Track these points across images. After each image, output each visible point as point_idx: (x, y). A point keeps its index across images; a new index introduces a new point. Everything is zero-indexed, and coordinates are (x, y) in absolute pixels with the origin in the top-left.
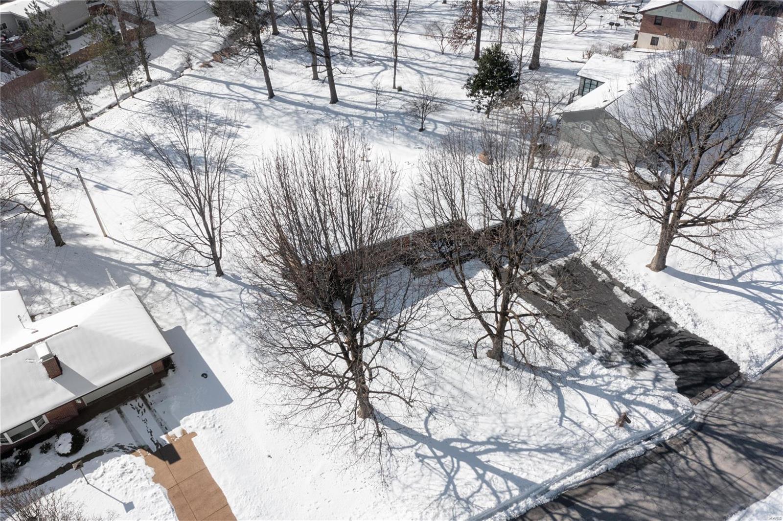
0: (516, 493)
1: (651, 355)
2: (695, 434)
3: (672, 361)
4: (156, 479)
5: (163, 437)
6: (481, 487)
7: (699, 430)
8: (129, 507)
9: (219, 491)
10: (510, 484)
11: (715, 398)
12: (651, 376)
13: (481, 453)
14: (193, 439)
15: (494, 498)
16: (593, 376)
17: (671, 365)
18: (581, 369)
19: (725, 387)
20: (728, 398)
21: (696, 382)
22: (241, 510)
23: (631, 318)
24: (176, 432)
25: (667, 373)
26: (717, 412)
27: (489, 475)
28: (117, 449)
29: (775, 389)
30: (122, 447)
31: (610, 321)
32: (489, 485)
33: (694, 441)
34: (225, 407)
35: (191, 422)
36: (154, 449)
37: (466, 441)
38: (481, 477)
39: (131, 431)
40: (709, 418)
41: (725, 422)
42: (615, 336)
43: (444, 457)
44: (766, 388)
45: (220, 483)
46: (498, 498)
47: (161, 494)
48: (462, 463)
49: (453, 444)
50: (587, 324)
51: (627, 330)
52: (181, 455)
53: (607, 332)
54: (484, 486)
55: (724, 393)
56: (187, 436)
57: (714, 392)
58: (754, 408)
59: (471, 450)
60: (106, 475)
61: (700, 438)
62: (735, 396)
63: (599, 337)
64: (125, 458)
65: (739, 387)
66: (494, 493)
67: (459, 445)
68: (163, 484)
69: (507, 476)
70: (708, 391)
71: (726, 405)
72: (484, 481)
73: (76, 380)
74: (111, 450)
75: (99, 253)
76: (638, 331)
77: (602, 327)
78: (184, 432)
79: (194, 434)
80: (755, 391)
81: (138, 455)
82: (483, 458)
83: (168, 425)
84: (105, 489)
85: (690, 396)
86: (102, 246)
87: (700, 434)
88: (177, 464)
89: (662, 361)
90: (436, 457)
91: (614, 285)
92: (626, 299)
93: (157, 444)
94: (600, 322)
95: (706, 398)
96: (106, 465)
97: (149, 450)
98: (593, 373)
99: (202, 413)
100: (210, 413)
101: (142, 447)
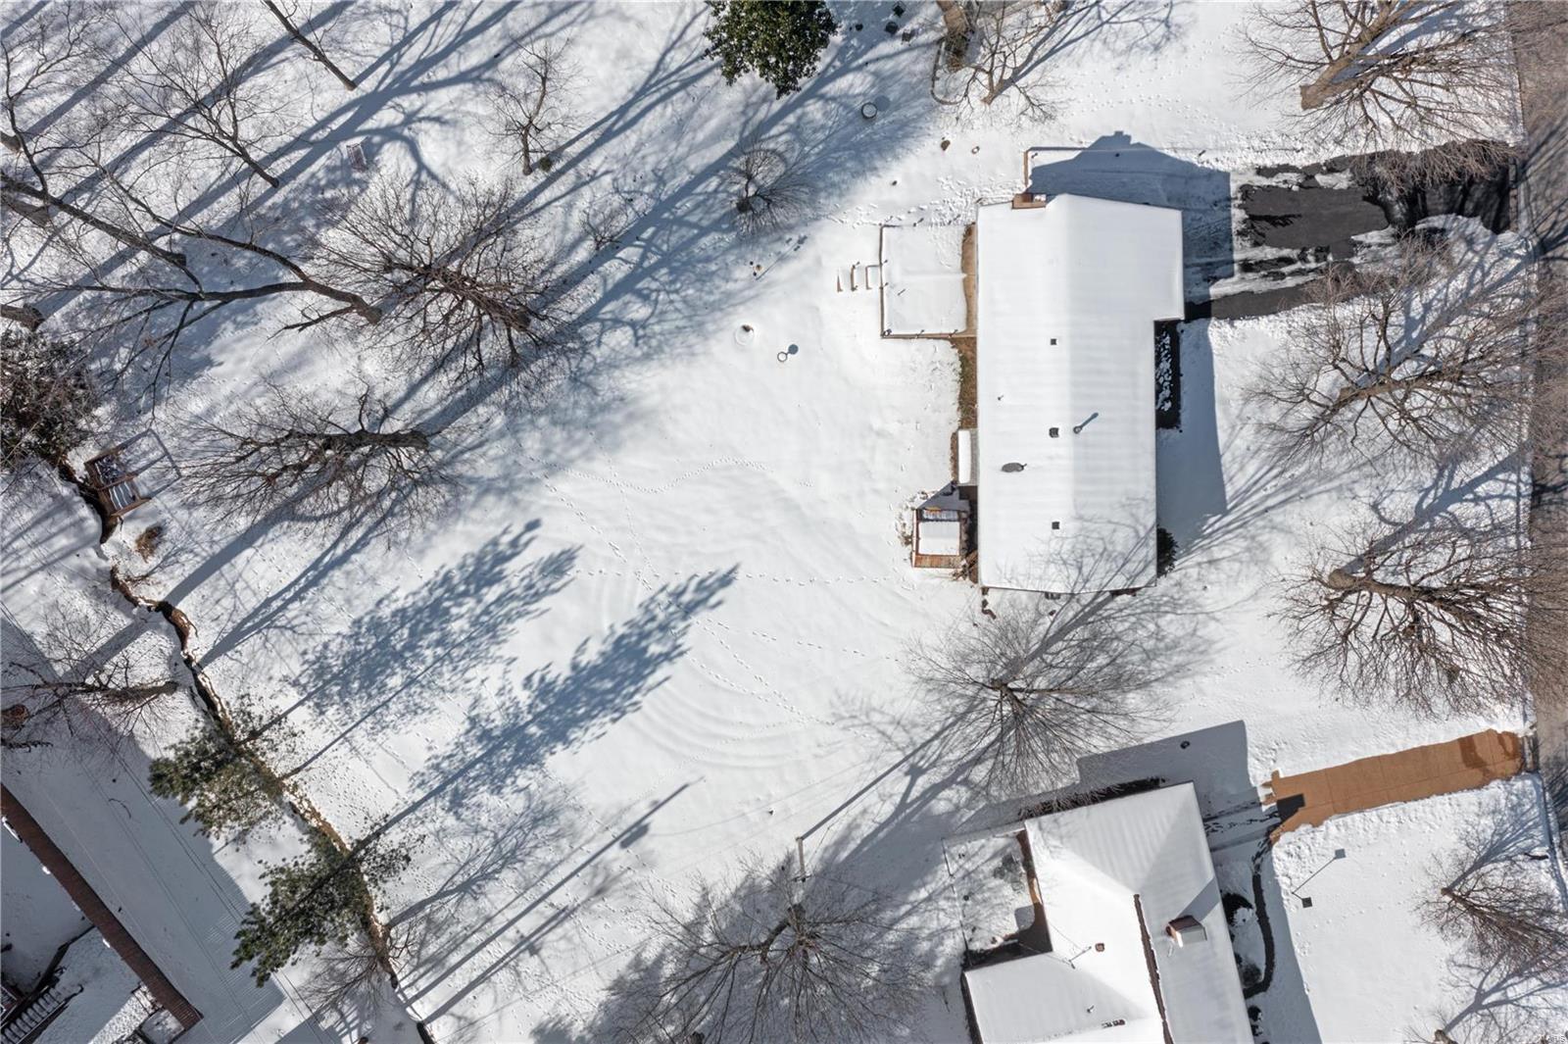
0: (1514, 477)
1: (1437, 221)
2: (1547, 260)
3: (1457, 206)
4: (1316, 824)
5: (1264, 808)
6: (1488, 506)
7: (1545, 251)
8: (1340, 854)
9: (1359, 763)
10: (1501, 476)
11: (1522, 204)
12: (1463, 246)
13: (1448, 484)
14: (1282, 776)
15: (1507, 501)
16: (1427, 307)
17: (1461, 211)
18: (1412, 314)
19: (1518, 180)
20: (1528, 188)
21: (1496, 206)
22: (1393, 745)
23: (1372, 199)
24: (1262, 793)
25: (1468, 225)
26: (1538, 215)
27: (1481, 490)
28: (1258, 861)
29: (1548, 132)
30: (1259, 855)
31: (1366, 230)
32: (1491, 497)
33: (1554, 266)
34: (1248, 731)
35: (1258, 773)
36: (1279, 820)
37: (1428, 491)
38: (1477, 500)
39: (1240, 842)
40: (1539, 230)
41: (1552, 218)
42: (1389, 241)
43: (1432, 522)
44: (1542, 139)
45: (1353, 758)
46: (1508, 497)
47: (1340, 821)
48: (1451, 508)
49: (1424, 506)
50: (1356, 260)
51: (1390, 220)
52: (1298, 793)
53: (1380, 245)
54: (1489, 502)
55: (1522, 186)
56: (1275, 780)
57: (1515, 197)
58: (1555, 175)
59: (1440, 491)
60: (1291, 873)
61: (1553, 258)
62: (1531, 180)
63: (1382, 260)
64: (1277, 851)
65: (1525, 165)
66: (1502, 497)
67: (1429, 501)
68: (1326, 817)
69: (1490, 475)
70: (1512, 203)
71: (1535, 199)
72: (1484, 499)
73: (1202, 903)
74: (1258, 867)
75: (844, 855)
76: (1397, 207)
77: (1369, 246)
78: (1266, 785)
79: (1275, 774)
80: (1538, 155)
81: (1277, 839)
82: (1455, 485)
83: (1249, 799)
84: (1308, 876)
85: (1507, 226)
86: (826, 849)
87: (1550, 254)
88: (1307, 800)
89: (1452, 216)
90: (1429, 531)
91: (1312, 177)
92: (1342, 181)
93: (1271, 816)
94: (1361, 243)
95: (1518, 212)
96: (1278, 872)
97: (1276, 826)
98: (1425, 306)
99: (1251, 760)
100: (1251, 749)
101: (1269, 832)
